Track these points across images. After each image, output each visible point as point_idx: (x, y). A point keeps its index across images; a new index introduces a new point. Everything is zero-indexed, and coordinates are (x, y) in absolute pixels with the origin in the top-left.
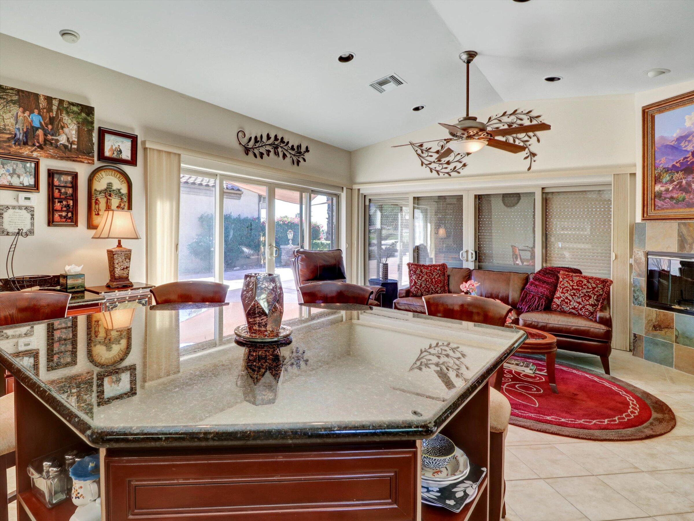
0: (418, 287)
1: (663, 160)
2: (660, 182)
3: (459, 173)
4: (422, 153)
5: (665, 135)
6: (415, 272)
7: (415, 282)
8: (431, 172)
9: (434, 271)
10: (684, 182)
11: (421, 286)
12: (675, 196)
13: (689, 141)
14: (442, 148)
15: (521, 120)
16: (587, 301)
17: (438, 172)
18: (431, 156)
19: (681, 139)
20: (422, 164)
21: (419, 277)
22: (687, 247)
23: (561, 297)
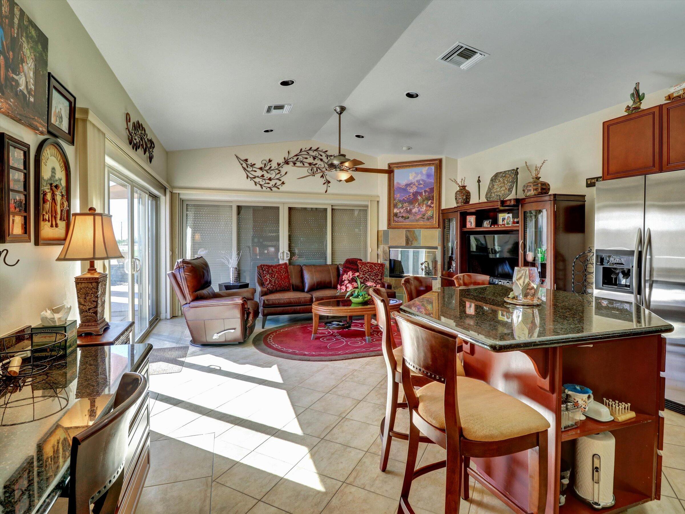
0: (273, 284)
1: (398, 195)
2: (397, 207)
3: (279, 189)
4: (248, 167)
5: (399, 182)
6: (268, 272)
7: (270, 280)
8: (256, 185)
9: (281, 270)
10: (409, 209)
11: (275, 283)
12: (404, 215)
13: (411, 187)
14: (265, 166)
15: (321, 156)
16: (377, 277)
17: (261, 185)
18: (255, 171)
19: (407, 185)
20: (248, 177)
21: (272, 276)
22: (410, 243)
23: (363, 277)
